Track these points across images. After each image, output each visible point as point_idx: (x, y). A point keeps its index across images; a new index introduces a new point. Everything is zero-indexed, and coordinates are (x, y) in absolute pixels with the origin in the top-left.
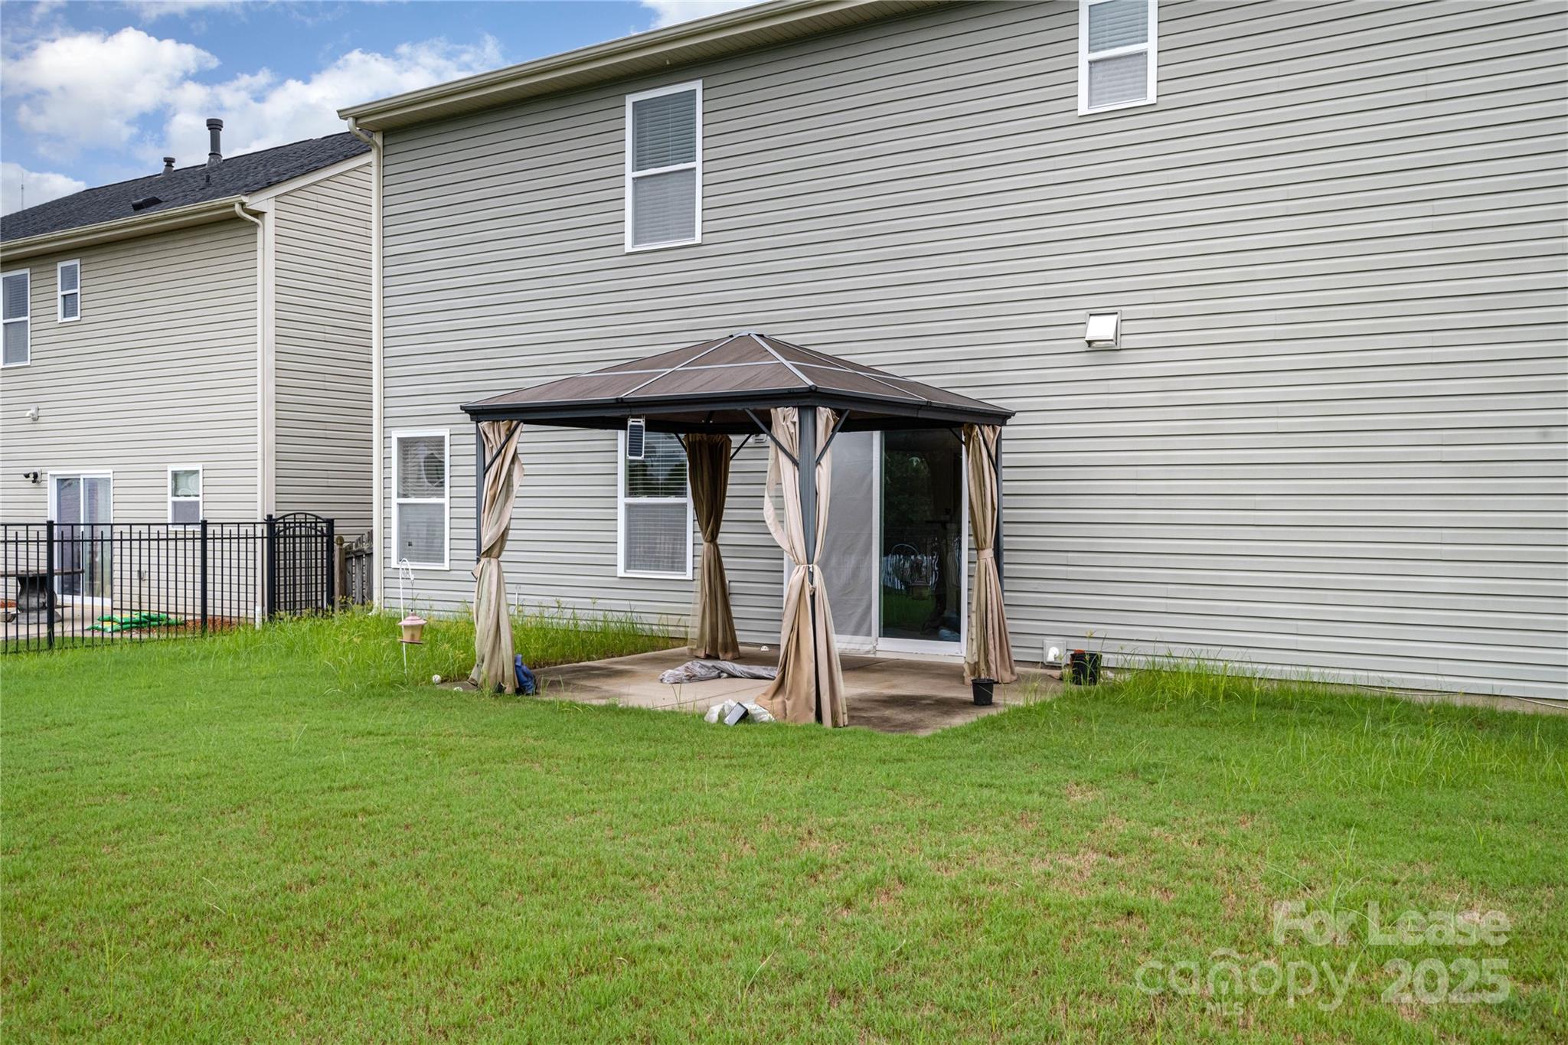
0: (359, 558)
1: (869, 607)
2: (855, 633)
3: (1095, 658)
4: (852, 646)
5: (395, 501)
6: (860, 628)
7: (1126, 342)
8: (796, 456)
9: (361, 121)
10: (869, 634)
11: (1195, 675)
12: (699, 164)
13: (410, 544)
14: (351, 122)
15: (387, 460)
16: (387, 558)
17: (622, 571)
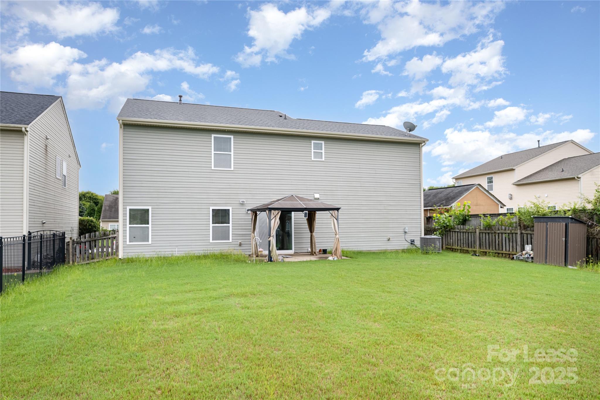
0: (78, 243)
3: (326, 250)
5: (128, 226)
8: (336, 218)
12: (232, 153)
13: (134, 237)
14: (121, 121)
15: (124, 214)
16: (125, 242)
17: (211, 241)
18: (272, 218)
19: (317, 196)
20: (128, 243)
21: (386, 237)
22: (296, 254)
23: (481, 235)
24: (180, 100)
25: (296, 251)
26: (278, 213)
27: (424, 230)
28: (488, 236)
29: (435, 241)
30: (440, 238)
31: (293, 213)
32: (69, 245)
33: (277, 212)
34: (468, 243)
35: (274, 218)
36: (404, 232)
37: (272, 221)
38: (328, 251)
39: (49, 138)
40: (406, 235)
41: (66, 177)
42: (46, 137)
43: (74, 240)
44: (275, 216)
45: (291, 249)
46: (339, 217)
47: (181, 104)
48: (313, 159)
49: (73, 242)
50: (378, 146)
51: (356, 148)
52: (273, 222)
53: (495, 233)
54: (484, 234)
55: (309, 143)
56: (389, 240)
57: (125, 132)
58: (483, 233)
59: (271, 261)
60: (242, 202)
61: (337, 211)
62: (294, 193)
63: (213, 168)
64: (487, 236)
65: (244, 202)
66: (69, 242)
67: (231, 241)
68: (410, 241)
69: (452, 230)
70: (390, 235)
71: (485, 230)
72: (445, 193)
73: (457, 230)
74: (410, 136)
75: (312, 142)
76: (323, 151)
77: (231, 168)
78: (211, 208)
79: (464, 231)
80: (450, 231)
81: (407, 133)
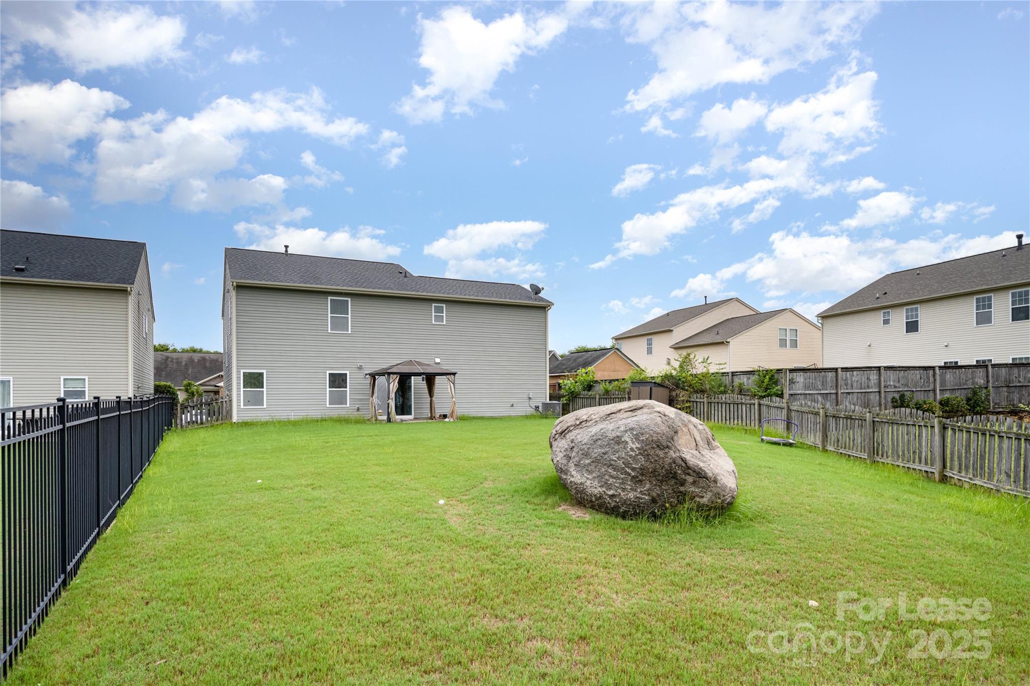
5: (242, 389)
7: (441, 363)
8: (453, 383)
9: (237, 284)
12: (349, 316)
13: (248, 401)
14: (234, 283)
15: (238, 378)
16: (239, 405)
17: (328, 406)
18: (391, 382)
19: (438, 360)
20: (242, 407)
21: (510, 403)
23: (600, 399)
24: (286, 251)
25: (416, 417)
26: (397, 377)
27: (549, 396)
29: (555, 406)
30: (553, 402)
31: (413, 377)
32: (177, 409)
33: (395, 376)
35: (393, 382)
36: (528, 398)
38: (448, 416)
39: (140, 293)
40: (531, 401)
44: (394, 380)
45: (411, 415)
46: (455, 381)
47: (289, 255)
48: (433, 323)
49: (181, 406)
52: (391, 385)
53: (611, 398)
54: (603, 400)
55: (430, 309)
56: (512, 406)
57: (238, 294)
59: (390, 421)
60: (360, 366)
61: (453, 376)
62: (412, 358)
63: (329, 331)
64: (605, 401)
65: (362, 366)
67: (348, 405)
68: (534, 407)
69: (578, 396)
70: (513, 401)
71: (604, 395)
72: (585, 358)
73: (582, 396)
74: (536, 300)
75: (433, 305)
76: (444, 315)
77: (348, 331)
78: (328, 372)
79: (588, 397)
80: (576, 397)
81: (533, 296)
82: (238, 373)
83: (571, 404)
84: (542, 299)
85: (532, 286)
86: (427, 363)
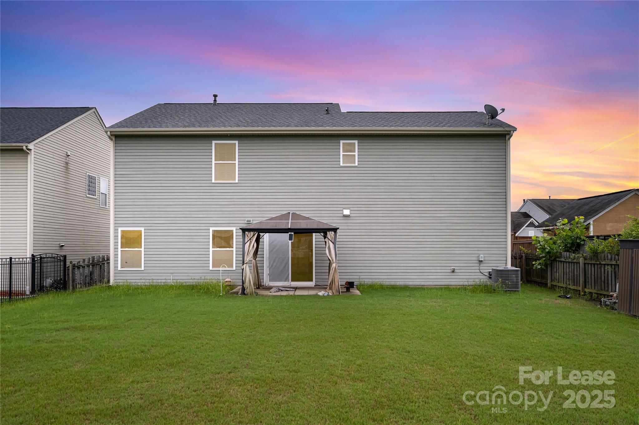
0: (79, 268)
1: (289, 275)
2: (285, 281)
4: (284, 284)
5: (120, 249)
6: (286, 280)
7: (352, 215)
8: (333, 241)
9: (112, 133)
10: (289, 281)
11: (363, 285)
12: (237, 162)
13: (126, 263)
14: (109, 133)
15: (116, 237)
16: (116, 267)
17: (211, 268)
18: (246, 241)
19: (347, 212)
20: (119, 268)
21: (450, 268)
22: (318, 287)
23: (586, 266)
24: (215, 100)
25: (318, 284)
26: (254, 235)
27: (512, 258)
28: (594, 269)
29: (509, 274)
30: (518, 270)
31: (314, 234)
32: (69, 269)
33: (252, 233)
34: (574, 279)
35: (249, 241)
36: (477, 262)
37: (246, 245)
38: (355, 284)
39: (70, 154)
40: (482, 265)
41: (107, 195)
42: (66, 153)
43: (74, 264)
44: (251, 239)
45: (312, 281)
46: (337, 240)
47: (216, 105)
48: (341, 165)
49: (73, 267)
50: (438, 141)
51: (405, 147)
53: (600, 264)
54: (590, 266)
55: (337, 144)
56: (453, 272)
57: (117, 145)
58: (588, 264)
59: (244, 294)
60: (248, 221)
61: (333, 232)
62: (292, 210)
63: (213, 181)
64: (592, 268)
65: (250, 221)
66: (69, 267)
67: (234, 268)
68: (487, 274)
69: (558, 259)
70: (454, 265)
71: (591, 259)
72: (592, 204)
73: (563, 260)
74: (491, 125)
75: (342, 142)
76: (356, 154)
77: (235, 180)
78: (212, 229)
79: (570, 260)
80: (555, 260)
81: (488, 121)
82: (116, 231)
83: (549, 269)
84: (502, 124)
85: (487, 107)
86: (307, 216)
